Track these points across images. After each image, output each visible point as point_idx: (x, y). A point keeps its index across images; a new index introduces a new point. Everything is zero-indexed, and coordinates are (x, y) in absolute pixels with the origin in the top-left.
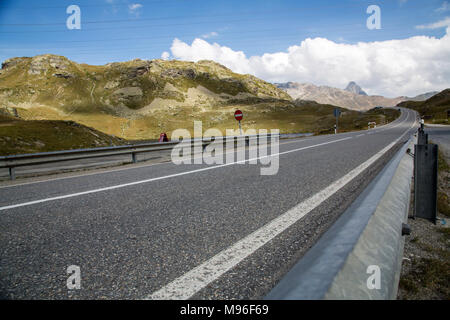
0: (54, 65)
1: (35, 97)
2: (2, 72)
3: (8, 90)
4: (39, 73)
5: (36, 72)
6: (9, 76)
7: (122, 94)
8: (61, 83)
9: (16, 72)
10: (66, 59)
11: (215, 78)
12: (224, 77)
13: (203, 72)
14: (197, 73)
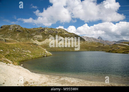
0: (16, 28)
1: (10, 37)
2: (1, 29)
3: (2, 34)
4: (12, 30)
5: (11, 29)
6: (3, 30)
7: (36, 37)
8: (18, 33)
9: (5, 29)
10: (20, 26)
11: (63, 34)
12: (66, 33)
13: (60, 32)
14: (58, 32)
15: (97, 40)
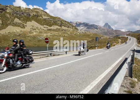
11: (41, 17)
12: (45, 17)
13: (35, 14)
14: (32, 14)
15: (102, 29)
